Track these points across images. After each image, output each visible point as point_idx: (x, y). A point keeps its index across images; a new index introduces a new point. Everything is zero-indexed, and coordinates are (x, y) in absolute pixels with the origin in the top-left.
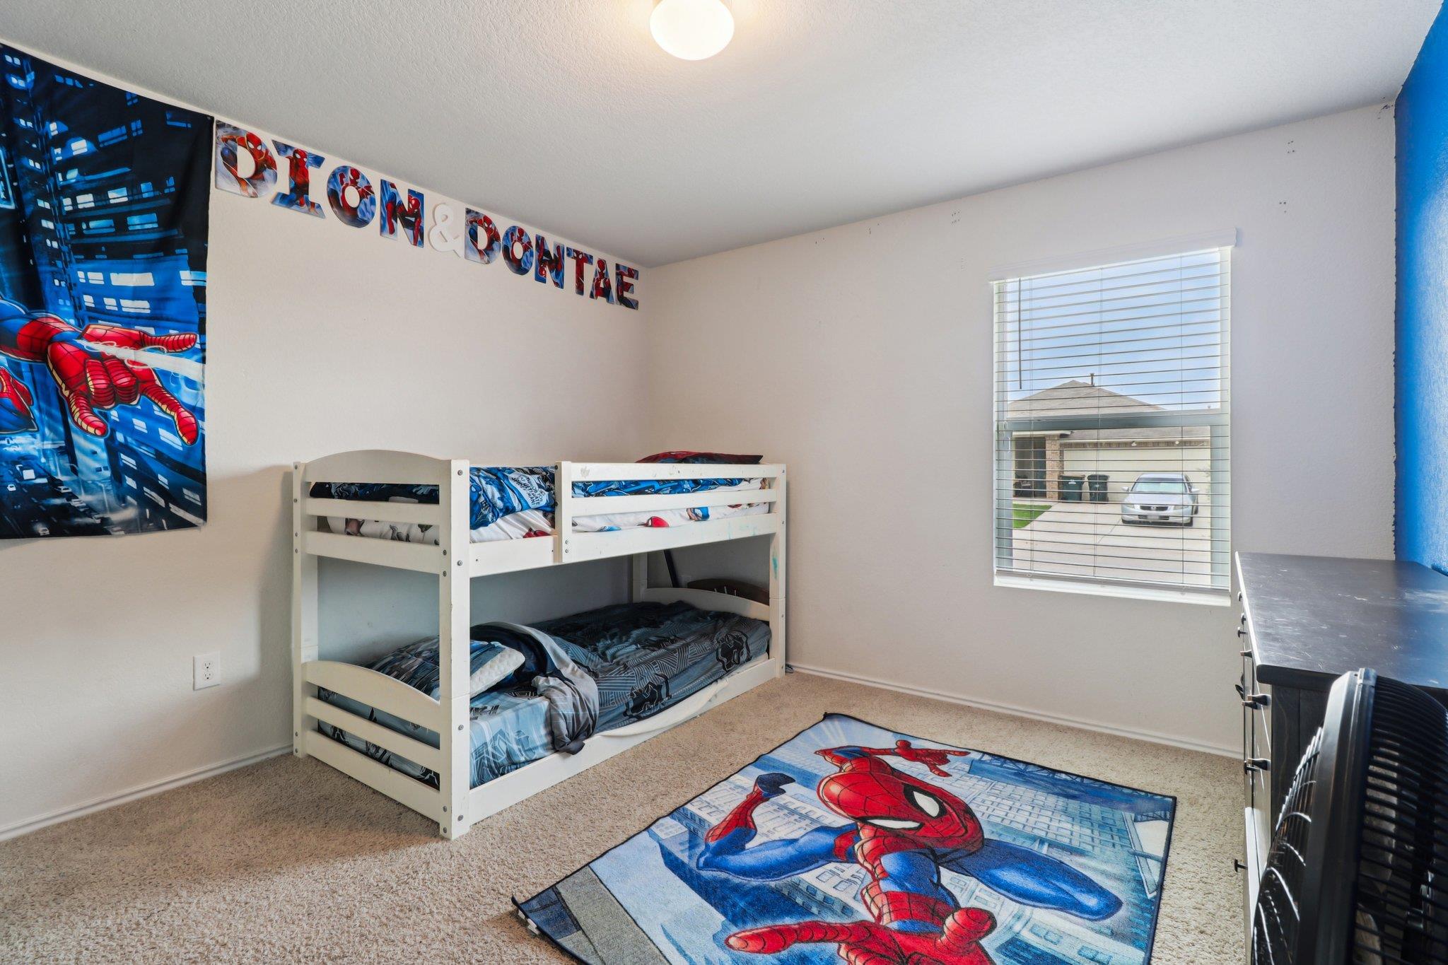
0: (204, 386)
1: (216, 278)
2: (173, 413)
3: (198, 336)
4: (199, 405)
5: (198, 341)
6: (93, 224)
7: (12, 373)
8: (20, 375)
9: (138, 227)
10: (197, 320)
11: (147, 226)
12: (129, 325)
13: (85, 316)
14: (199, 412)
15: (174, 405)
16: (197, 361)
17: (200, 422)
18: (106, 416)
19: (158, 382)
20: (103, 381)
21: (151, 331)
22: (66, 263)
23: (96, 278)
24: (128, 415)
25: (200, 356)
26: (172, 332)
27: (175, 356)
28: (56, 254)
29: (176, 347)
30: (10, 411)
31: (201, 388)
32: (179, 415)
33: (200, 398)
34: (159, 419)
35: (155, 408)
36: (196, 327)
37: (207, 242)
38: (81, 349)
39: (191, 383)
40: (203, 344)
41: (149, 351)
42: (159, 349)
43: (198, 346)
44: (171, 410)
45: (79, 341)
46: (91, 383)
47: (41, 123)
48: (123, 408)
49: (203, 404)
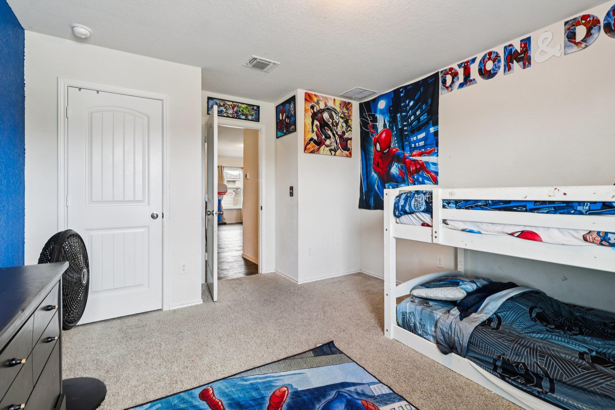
0: (438, 164)
1: (441, 127)
2: (428, 175)
3: (436, 148)
4: (437, 171)
5: (436, 149)
6: (414, 124)
7: (401, 169)
8: (403, 169)
9: (423, 119)
10: (435, 142)
11: (425, 118)
12: (420, 150)
13: (412, 150)
14: (437, 173)
15: (429, 172)
16: (436, 156)
17: (437, 176)
18: (414, 177)
19: (425, 166)
20: (414, 168)
21: (423, 150)
22: (409, 137)
23: (415, 138)
24: (418, 177)
25: (436, 155)
26: (428, 149)
27: (429, 156)
28: (407, 135)
29: (429, 153)
30: (401, 178)
31: (437, 165)
32: (431, 175)
33: (437, 169)
34: (425, 177)
35: (424, 174)
36: (435, 145)
37: (438, 115)
38: (410, 160)
39: (435, 164)
40: (438, 150)
41: (423, 156)
42: (425, 155)
43: (436, 151)
44: (428, 174)
45: (410, 158)
46: (411, 169)
47: (405, 102)
48: (418, 175)
49: (438, 171)
